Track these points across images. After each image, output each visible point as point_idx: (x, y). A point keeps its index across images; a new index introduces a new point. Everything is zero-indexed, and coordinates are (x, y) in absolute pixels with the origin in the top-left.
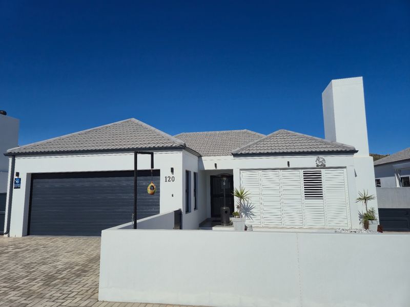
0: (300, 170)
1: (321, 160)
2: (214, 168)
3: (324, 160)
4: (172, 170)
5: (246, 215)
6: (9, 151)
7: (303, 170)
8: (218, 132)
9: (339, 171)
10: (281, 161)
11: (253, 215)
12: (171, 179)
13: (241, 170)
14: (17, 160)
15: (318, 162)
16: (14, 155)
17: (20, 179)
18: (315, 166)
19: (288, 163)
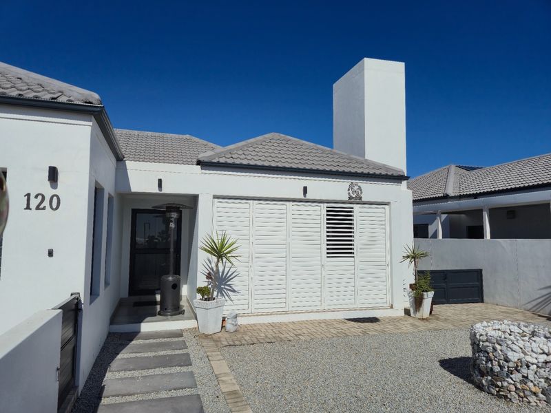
0: (322, 204)
1: (356, 188)
2: (155, 190)
3: (360, 188)
4: (53, 174)
5: (220, 291)
7: (326, 205)
8: (136, 132)
9: (380, 209)
10: (291, 186)
11: (234, 291)
12: (46, 203)
13: (215, 197)
15: (350, 191)
18: (346, 198)
19: (305, 189)
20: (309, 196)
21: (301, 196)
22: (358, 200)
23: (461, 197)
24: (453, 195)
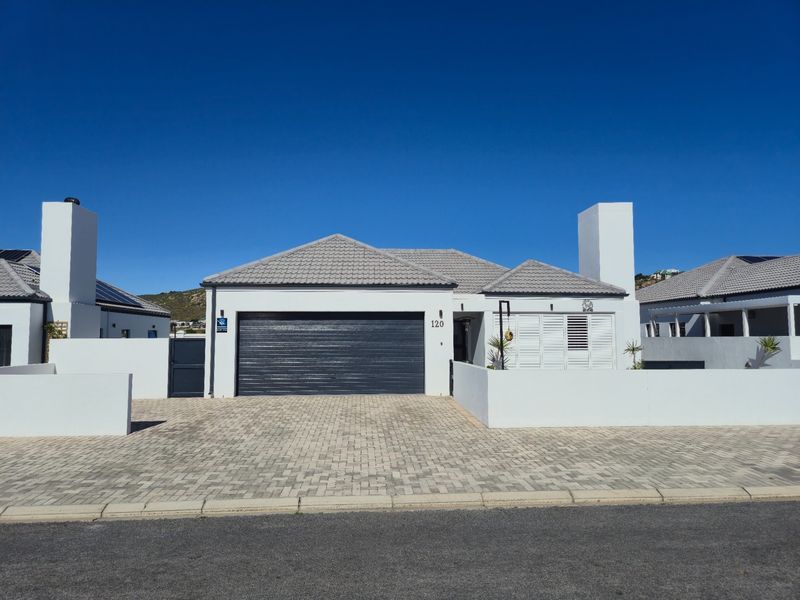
0: (564, 315)
1: (588, 303)
2: (460, 310)
3: (591, 303)
4: (441, 313)
6: (207, 279)
7: (567, 315)
10: (542, 304)
12: (440, 324)
14: (220, 293)
15: (584, 306)
16: (214, 286)
17: (226, 319)
18: (581, 310)
19: (552, 306)
20: (554, 310)
21: (549, 310)
22: (591, 311)
23: (712, 298)
24: (704, 295)
